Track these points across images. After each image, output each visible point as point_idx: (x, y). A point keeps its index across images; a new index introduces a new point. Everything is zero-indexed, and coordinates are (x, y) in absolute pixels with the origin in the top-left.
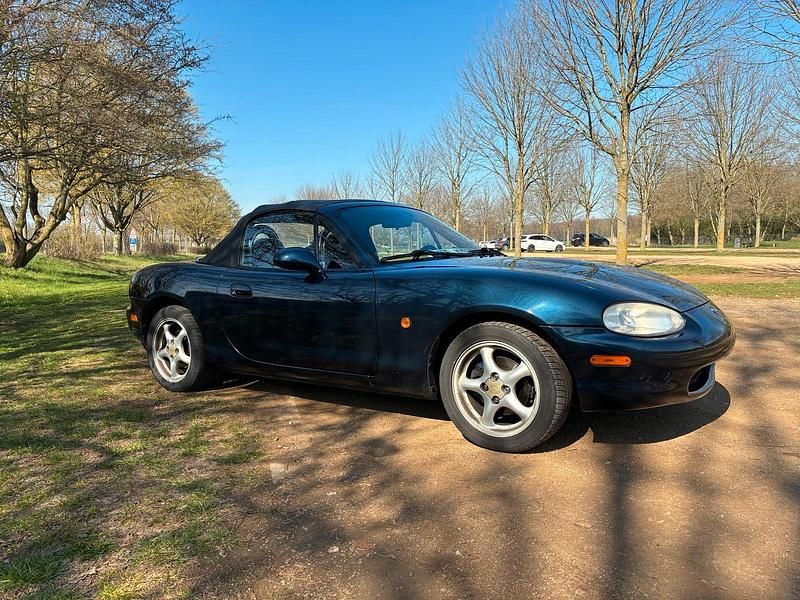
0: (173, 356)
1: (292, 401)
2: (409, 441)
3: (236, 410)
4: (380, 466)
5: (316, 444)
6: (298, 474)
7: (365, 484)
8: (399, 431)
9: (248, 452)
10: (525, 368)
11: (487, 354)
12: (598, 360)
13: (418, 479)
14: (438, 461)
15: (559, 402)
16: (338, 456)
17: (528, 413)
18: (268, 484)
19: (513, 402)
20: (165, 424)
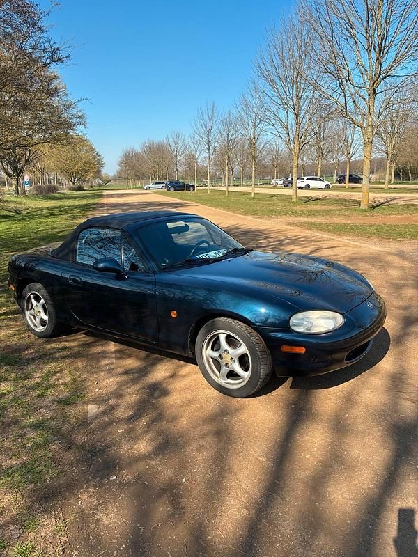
0: (37, 315)
1: (112, 347)
2: (178, 385)
3: (76, 356)
4: (155, 407)
5: (121, 385)
6: (104, 413)
7: (143, 422)
8: (173, 376)
9: (76, 395)
10: (243, 349)
11: (222, 337)
12: (286, 349)
13: (175, 419)
14: (190, 402)
15: (263, 373)
16: (132, 396)
17: (246, 375)
18: (84, 423)
19: (237, 368)
20: (30, 368)
